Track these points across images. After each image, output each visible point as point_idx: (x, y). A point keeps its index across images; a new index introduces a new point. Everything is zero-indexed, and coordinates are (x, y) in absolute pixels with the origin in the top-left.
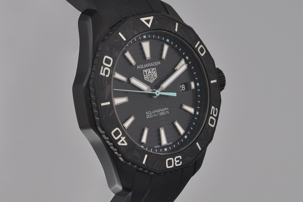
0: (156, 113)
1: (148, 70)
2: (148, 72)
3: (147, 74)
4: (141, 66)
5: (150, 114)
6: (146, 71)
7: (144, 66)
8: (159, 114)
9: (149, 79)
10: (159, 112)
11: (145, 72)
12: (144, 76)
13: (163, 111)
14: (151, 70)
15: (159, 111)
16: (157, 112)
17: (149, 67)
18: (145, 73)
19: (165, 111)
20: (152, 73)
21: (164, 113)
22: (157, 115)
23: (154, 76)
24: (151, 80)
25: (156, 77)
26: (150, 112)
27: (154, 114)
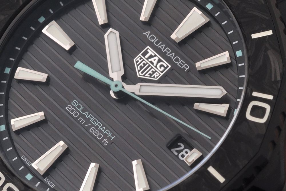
0: (88, 121)
1: (155, 56)
2: (151, 57)
3: (147, 56)
4: (153, 38)
5: (77, 110)
6: (151, 52)
7: (157, 43)
8: (90, 127)
9: (141, 68)
10: (94, 126)
11: (148, 52)
12: (140, 55)
13: (101, 132)
14: (159, 61)
15: (96, 124)
16: (92, 120)
17: (163, 55)
18: (146, 53)
19: (105, 136)
20: (156, 67)
21: (100, 136)
22: (85, 124)
23: (154, 72)
24: (142, 73)
25: (154, 77)
26: (82, 108)
27: (84, 117)
